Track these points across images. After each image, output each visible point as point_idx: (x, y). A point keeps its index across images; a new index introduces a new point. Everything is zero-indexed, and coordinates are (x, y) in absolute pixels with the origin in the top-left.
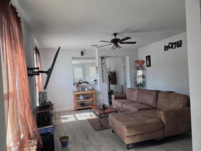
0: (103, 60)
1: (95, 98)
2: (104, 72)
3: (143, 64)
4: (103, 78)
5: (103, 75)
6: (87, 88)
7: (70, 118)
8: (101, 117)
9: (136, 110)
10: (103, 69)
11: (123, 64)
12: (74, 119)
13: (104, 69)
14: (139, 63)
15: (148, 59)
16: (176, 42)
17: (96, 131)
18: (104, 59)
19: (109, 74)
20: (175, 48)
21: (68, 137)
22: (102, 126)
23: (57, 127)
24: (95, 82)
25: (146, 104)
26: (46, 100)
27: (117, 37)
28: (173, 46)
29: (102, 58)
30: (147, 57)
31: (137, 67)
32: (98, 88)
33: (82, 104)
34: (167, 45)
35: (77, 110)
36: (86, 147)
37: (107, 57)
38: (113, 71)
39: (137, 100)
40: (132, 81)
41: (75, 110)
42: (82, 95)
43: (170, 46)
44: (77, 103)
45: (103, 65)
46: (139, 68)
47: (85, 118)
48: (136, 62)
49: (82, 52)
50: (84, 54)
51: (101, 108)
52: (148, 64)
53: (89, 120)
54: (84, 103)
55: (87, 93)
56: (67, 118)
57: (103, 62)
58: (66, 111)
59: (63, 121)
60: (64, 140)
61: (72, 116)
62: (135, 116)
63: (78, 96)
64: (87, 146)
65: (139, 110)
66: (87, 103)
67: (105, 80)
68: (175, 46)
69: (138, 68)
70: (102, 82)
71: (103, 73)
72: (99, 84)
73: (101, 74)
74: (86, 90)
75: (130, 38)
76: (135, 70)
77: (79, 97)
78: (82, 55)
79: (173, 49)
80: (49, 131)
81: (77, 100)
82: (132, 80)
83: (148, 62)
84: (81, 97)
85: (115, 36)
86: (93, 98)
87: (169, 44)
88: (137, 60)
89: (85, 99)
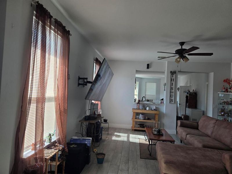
0: (174, 76)
1: (157, 120)
2: (174, 90)
4: (172, 98)
5: (172, 94)
6: (149, 107)
7: (123, 137)
9: (200, 145)
10: (172, 86)
11: (207, 83)
12: (125, 139)
13: (174, 86)
14: (229, 83)
17: (140, 158)
18: (175, 74)
19: (187, 94)
21: (105, 155)
22: (150, 155)
23: (105, 143)
24: (161, 102)
25: (220, 141)
26: (96, 112)
27: (184, 47)
29: (173, 73)
31: (226, 88)
32: (164, 109)
33: (142, 125)
35: (135, 131)
36: (119, 171)
37: (180, 72)
38: (193, 90)
39: (212, 133)
40: (216, 108)
41: (132, 130)
42: (142, 114)
44: (136, 122)
45: (172, 82)
46: (229, 90)
47: (137, 141)
48: (224, 81)
49: (148, 65)
50: (151, 67)
51: (155, 133)
53: (141, 145)
54: (144, 125)
55: (148, 113)
56: (119, 136)
57: (173, 78)
58: (122, 129)
59: (114, 138)
60: (100, 157)
61: (126, 135)
62: (190, 152)
63: (138, 114)
64: (121, 171)
65: (204, 146)
66: (147, 124)
67: (173, 101)
69: (227, 90)
70: (170, 103)
71: (172, 91)
72: (165, 104)
73: (169, 92)
74: (147, 108)
75: (197, 48)
77: (138, 116)
78: (148, 68)
80: (86, 143)
81: (136, 118)
82: (216, 105)
84: (141, 116)
85: (181, 46)
86: (155, 120)
88: (227, 79)
89: (145, 119)
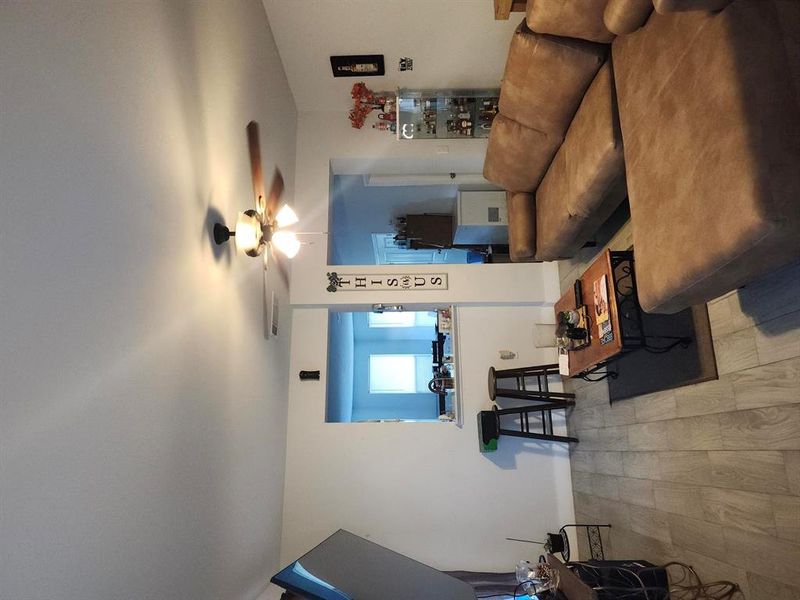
3: (368, 92)
8: (639, 342)
15: (345, 68)
30: (337, 74)
31: (382, 121)
46: (387, 109)
48: (357, 124)
52: (371, 67)
69: (386, 117)
76: (395, 131)
83: (359, 68)
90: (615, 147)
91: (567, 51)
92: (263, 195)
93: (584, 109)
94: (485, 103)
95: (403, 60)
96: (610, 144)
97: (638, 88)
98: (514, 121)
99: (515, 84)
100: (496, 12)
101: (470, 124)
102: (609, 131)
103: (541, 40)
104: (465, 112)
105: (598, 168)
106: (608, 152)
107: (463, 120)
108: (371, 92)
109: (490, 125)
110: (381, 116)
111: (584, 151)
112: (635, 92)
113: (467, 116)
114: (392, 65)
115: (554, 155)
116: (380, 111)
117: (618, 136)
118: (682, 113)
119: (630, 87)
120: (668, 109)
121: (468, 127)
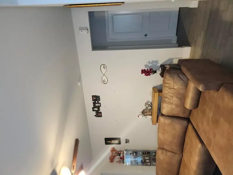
14: (114, 156)
15: (109, 142)
16: (94, 102)
20: (100, 103)
28: (98, 106)
30: (106, 144)
31: (120, 160)
34: (94, 113)
43: (96, 109)
46: (121, 156)
48: (112, 162)
52: (117, 142)
68: (98, 103)
69: (121, 158)
76: (124, 162)
79: (100, 106)
83: (113, 142)
87: (93, 110)
88: (110, 159)
90: (202, 146)
91: (176, 120)
92: (75, 166)
93: (187, 139)
94: (153, 154)
95: (126, 140)
96: (200, 145)
97: (203, 123)
98: (163, 149)
99: (162, 133)
100: (153, 123)
101: (149, 161)
102: (198, 141)
103: (167, 117)
104: (147, 157)
105: (198, 156)
106: (200, 148)
107: (146, 159)
108: (116, 150)
109: (156, 162)
110: (119, 158)
111: (191, 153)
112: (202, 125)
113: (148, 158)
114: (123, 141)
115: (180, 162)
116: (119, 157)
117: (202, 142)
118: (222, 120)
119: (200, 125)
120: (216, 122)
121: (148, 162)
